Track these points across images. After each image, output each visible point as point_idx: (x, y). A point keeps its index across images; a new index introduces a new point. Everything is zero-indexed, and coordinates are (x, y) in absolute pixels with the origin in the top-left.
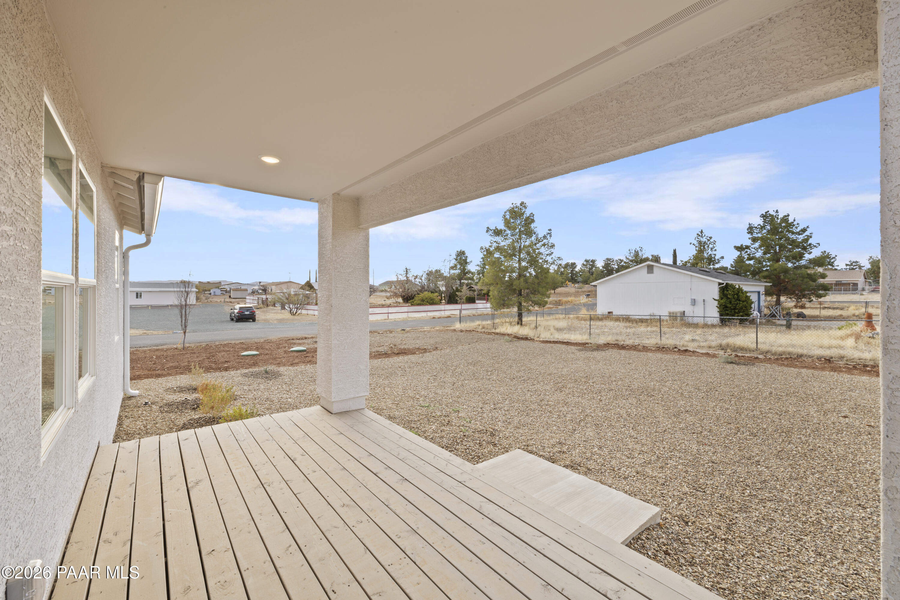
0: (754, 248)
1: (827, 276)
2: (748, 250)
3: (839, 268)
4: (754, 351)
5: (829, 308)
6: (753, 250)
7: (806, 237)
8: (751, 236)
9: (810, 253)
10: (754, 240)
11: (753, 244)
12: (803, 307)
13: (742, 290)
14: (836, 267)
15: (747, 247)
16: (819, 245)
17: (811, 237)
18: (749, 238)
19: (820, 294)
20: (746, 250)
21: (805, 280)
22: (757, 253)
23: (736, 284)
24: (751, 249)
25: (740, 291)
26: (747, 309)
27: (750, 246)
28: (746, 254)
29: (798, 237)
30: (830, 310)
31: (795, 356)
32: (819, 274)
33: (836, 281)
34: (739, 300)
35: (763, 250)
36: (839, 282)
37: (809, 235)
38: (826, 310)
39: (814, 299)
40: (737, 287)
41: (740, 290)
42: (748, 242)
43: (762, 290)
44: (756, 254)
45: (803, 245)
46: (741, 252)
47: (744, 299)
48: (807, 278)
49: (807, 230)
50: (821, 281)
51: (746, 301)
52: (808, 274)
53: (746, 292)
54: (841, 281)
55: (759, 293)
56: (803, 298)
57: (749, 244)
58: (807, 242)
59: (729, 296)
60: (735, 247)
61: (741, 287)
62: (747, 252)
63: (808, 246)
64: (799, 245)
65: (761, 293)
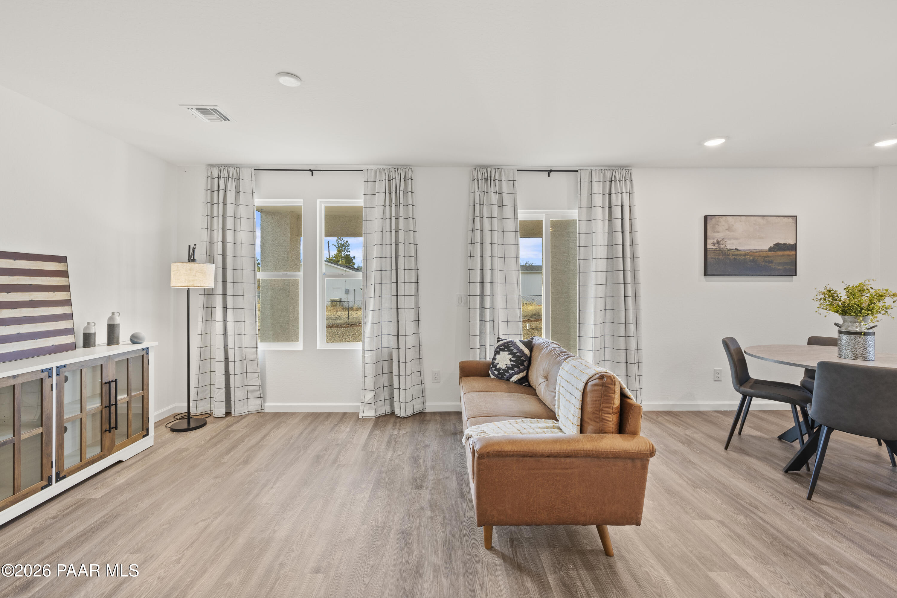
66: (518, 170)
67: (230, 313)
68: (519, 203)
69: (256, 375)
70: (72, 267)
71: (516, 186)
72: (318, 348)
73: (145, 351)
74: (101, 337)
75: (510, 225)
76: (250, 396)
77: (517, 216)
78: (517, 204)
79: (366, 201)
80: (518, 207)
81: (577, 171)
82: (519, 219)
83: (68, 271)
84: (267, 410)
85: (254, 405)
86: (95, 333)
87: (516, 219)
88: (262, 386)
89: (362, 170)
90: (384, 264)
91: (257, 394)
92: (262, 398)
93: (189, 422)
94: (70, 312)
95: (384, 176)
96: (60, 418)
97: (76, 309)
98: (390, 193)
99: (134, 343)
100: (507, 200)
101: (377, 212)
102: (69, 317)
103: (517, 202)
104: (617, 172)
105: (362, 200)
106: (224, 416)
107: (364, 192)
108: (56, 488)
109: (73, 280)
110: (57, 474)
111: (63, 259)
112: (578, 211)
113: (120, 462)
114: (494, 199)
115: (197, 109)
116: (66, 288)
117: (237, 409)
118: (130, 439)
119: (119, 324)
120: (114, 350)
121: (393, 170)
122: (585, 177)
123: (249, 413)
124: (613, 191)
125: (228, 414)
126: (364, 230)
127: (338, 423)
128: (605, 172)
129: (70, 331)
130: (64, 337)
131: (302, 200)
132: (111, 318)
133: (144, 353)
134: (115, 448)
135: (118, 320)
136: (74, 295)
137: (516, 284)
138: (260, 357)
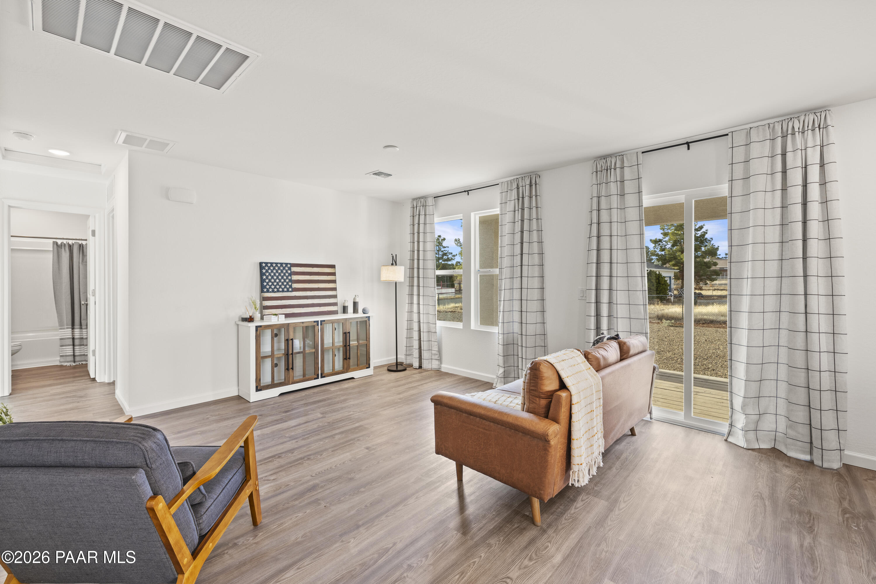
0: (665, 242)
1: (717, 264)
2: (661, 243)
3: (720, 257)
4: (681, 319)
5: (718, 290)
6: (664, 243)
7: (703, 233)
8: (663, 232)
9: (706, 246)
10: (665, 234)
11: (664, 238)
12: (701, 289)
13: (661, 275)
14: (718, 256)
15: (660, 241)
16: (712, 240)
17: (706, 233)
18: (661, 233)
19: (713, 278)
20: (659, 243)
21: (703, 267)
22: (668, 245)
23: (657, 271)
24: (663, 242)
25: (660, 277)
26: (665, 291)
27: (662, 240)
28: (659, 246)
29: (697, 232)
30: (719, 291)
31: (709, 322)
32: (712, 263)
33: (720, 268)
34: (660, 284)
35: (671, 243)
36: (723, 269)
37: (706, 231)
38: (716, 291)
39: (708, 282)
40: (658, 273)
41: (660, 275)
42: (660, 237)
43: (672, 275)
44: (666, 247)
45: (701, 240)
46: (655, 244)
47: (663, 282)
48: (704, 265)
49: (703, 228)
50: (713, 268)
51: (664, 284)
52: (705, 263)
53: (665, 277)
54: (723, 268)
55: (670, 277)
56: (700, 282)
57: (661, 238)
58: (704, 237)
59: (652, 280)
60: (651, 240)
61: (661, 273)
62: (660, 244)
63: (704, 240)
64: (698, 239)
65: (672, 278)
66: (643, 153)
67: (421, 298)
68: (644, 189)
69: (436, 343)
70: (338, 270)
71: (641, 170)
72: (472, 328)
73: (367, 318)
74: (350, 309)
75: (632, 214)
76: (433, 357)
77: (642, 203)
78: (642, 189)
79: (501, 210)
80: (643, 193)
81: (727, 135)
82: (644, 206)
83: (335, 273)
84: (443, 370)
85: (435, 365)
86: (348, 306)
87: (640, 206)
88: (440, 351)
89: (498, 184)
90: (515, 261)
91: (436, 357)
92: (440, 360)
93: (397, 367)
94: (336, 294)
95: (515, 186)
96: (322, 347)
97: (339, 292)
98: (518, 199)
99: (364, 313)
100: (629, 187)
101: (508, 218)
102: (335, 297)
103: (642, 188)
104: (796, 122)
105: (499, 209)
106: (418, 368)
107: (500, 202)
108: (321, 381)
109: (338, 278)
110: (321, 374)
111: (333, 267)
112: (729, 186)
113: (353, 378)
114: (614, 188)
115: (373, 174)
116: (334, 282)
117: (425, 365)
118: (359, 367)
119: (358, 302)
120: (356, 316)
121: (520, 180)
122: (740, 139)
123: (432, 369)
124: (789, 148)
125: (420, 367)
126: (500, 233)
127: (475, 387)
128: (774, 127)
129: (335, 304)
130: (332, 307)
131: (462, 215)
132: (354, 299)
133: (367, 319)
134: (350, 370)
135: (357, 300)
136: (338, 285)
137: (640, 279)
138: (437, 331)
